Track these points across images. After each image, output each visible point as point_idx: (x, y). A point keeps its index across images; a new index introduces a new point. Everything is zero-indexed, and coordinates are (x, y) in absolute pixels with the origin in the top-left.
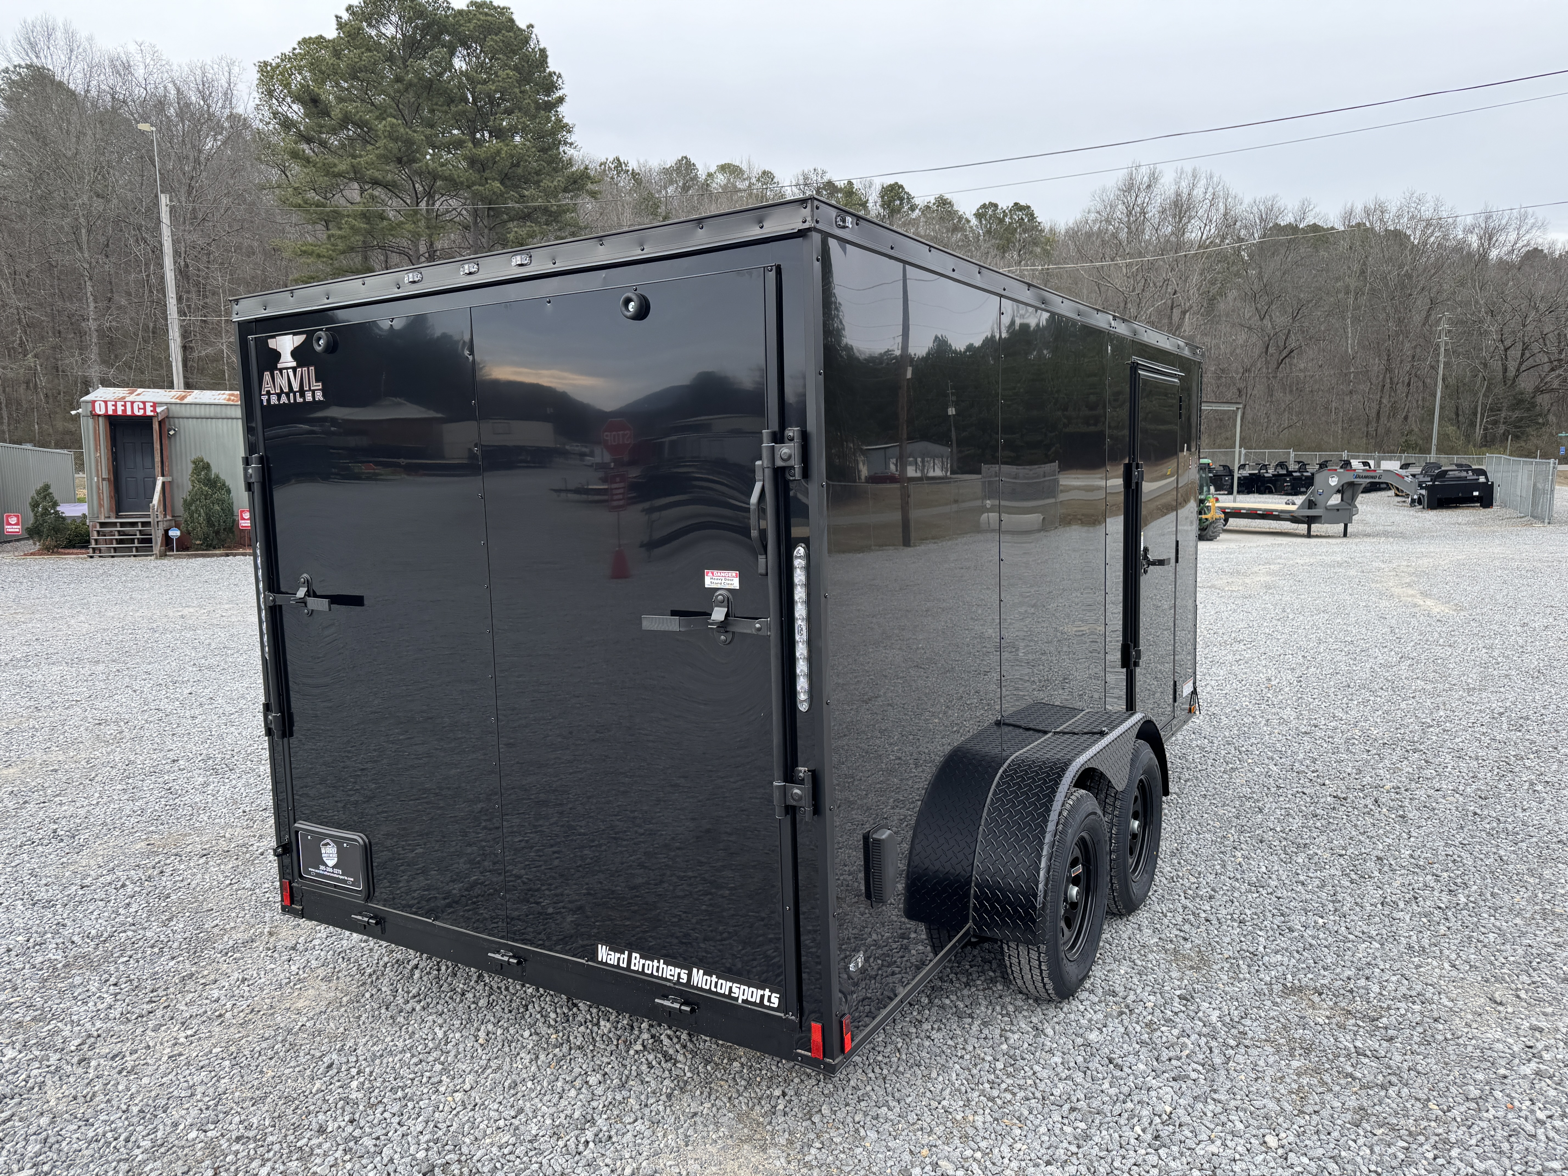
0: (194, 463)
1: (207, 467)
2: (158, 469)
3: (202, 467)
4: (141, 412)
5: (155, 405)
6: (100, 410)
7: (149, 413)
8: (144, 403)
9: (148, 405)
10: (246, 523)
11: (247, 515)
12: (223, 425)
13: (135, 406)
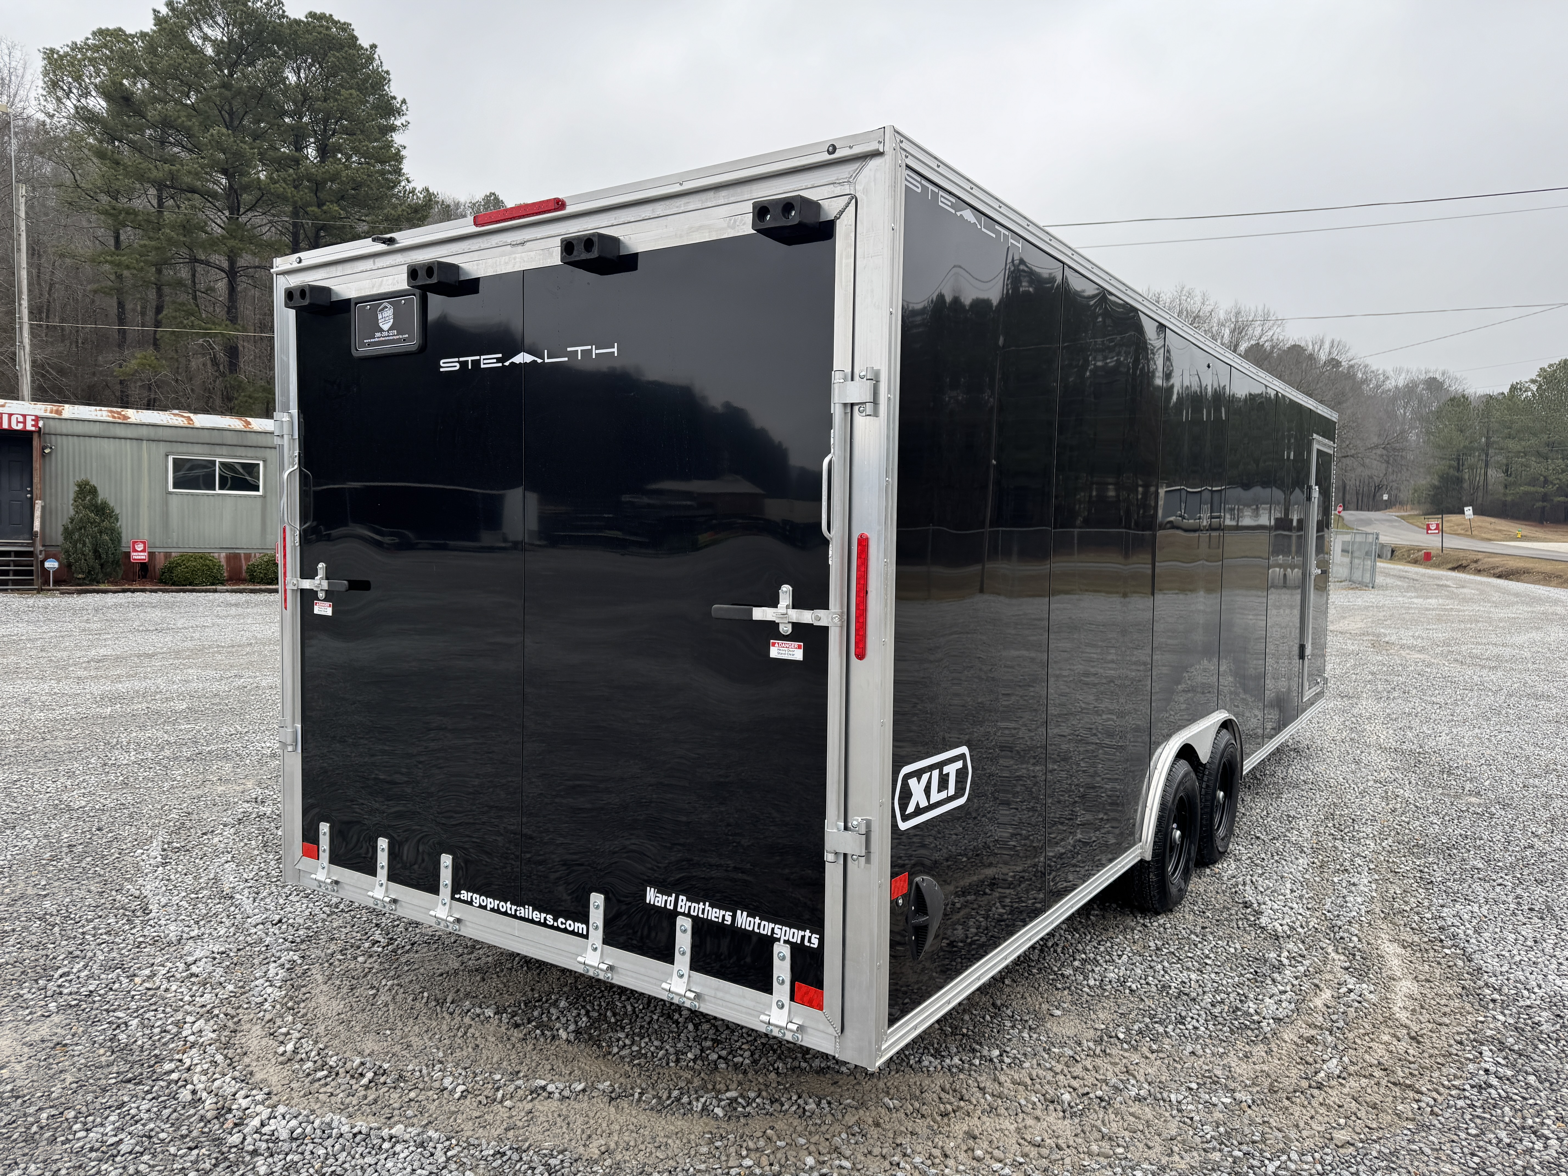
0: (79, 486)
1: (94, 491)
2: (37, 492)
3: (86, 491)
4: (20, 427)
5: (37, 419)
7: (29, 427)
8: (24, 416)
9: (29, 419)
10: (139, 556)
11: (140, 547)
12: (108, 445)
13: (14, 418)
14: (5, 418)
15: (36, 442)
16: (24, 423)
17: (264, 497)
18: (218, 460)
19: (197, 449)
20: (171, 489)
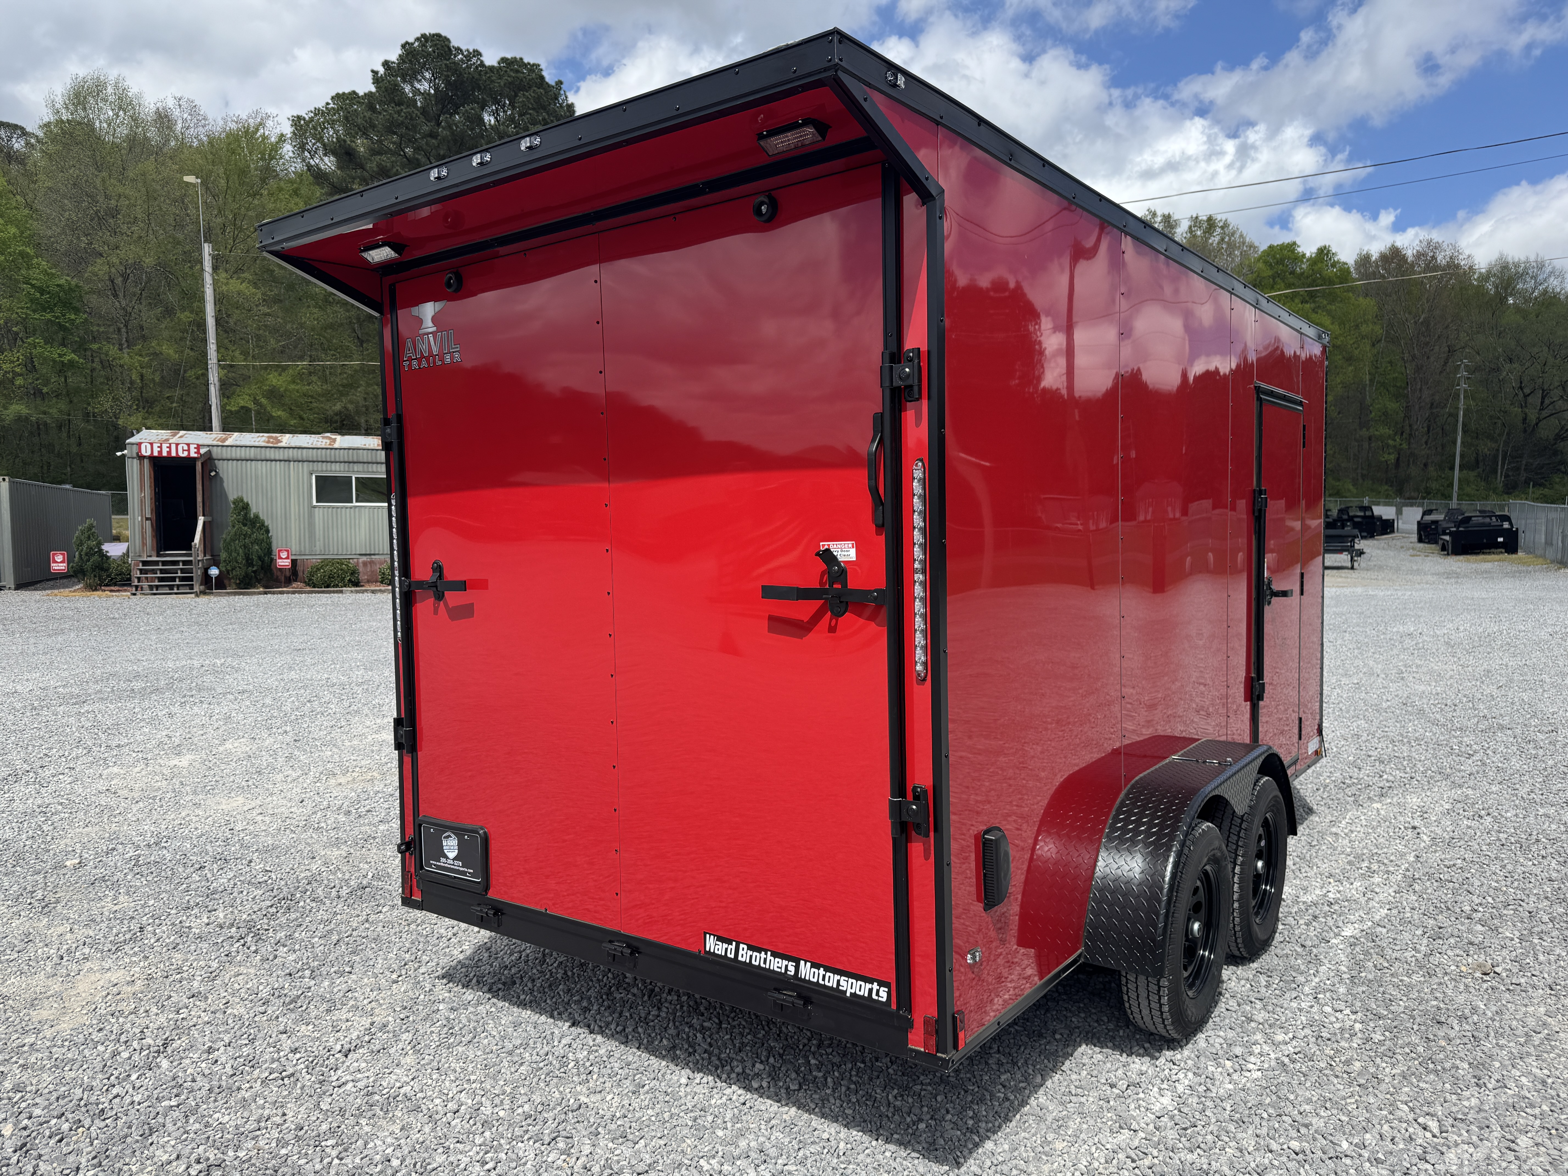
0: (234, 503)
1: (246, 507)
2: (200, 509)
3: (243, 507)
4: (185, 454)
5: (198, 447)
6: (146, 451)
7: (193, 454)
8: (188, 445)
9: (192, 447)
10: (283, 562)
11: (284, 555)
12: (262, 467)
13: (180, 447)
14: (173, 447)
15: (199, 467)
16: (189, 450)
18: (354, 476)
19: (337, 467)
20: (315, 503)
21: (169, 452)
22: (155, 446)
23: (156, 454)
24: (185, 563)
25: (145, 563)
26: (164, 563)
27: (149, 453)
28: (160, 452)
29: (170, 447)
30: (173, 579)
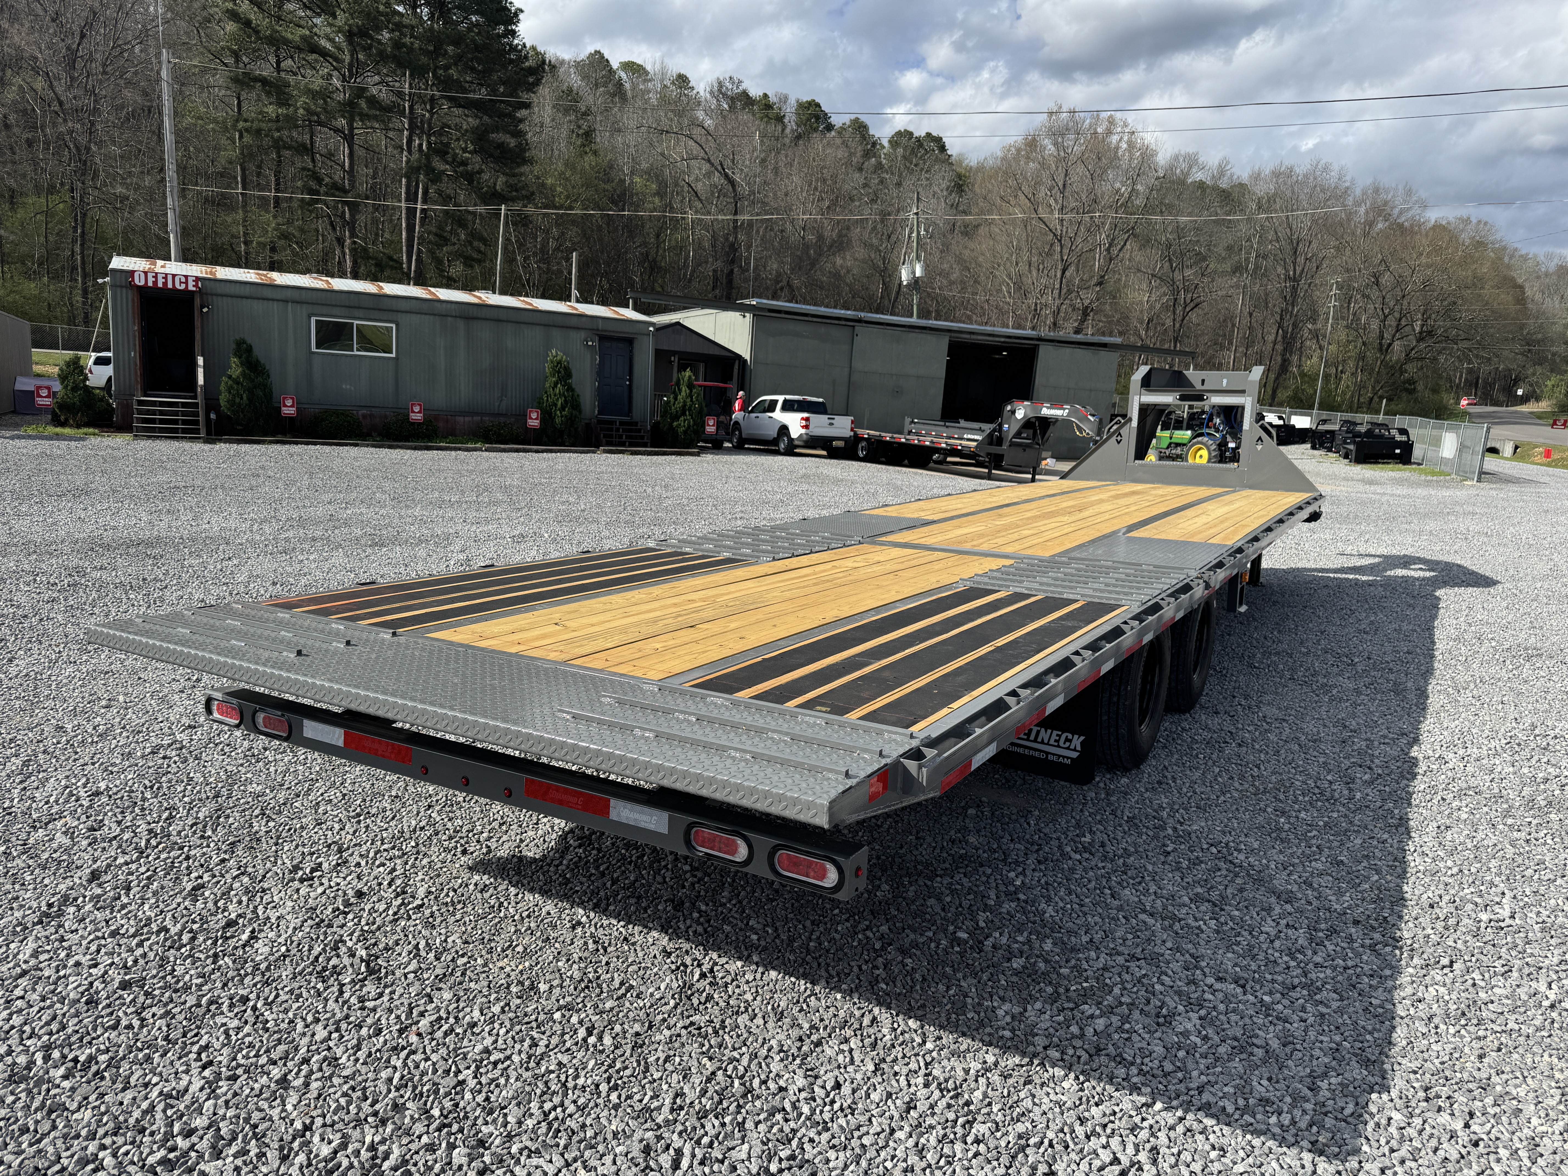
0: (236, 343)
1: (249, 348)
2: (198, 347)
3: (244, 348)
4: (183, 286)
5: (197, 279)
6: (139, 281)
7: (191, 288)
8: (186, 277)
9: (190, 280)
10: (289, 410)
11: (289, 403)
12: (257, 306)
13: (177, 279)
14: (170, 278)
15: (197, 302)
16: (186, 283)
17: (396, 359)
18: (356, 322)
19: (336, 311)
20: (314, 349)
21: (165, 284)
22: (150, 275)
23: (150, 284)
24: (184, 405)
25: (141, 403)
26: (162, 404)
27: (142, 283)
28: (156, 282)
29: (166, 278)
30: (175, 422)
